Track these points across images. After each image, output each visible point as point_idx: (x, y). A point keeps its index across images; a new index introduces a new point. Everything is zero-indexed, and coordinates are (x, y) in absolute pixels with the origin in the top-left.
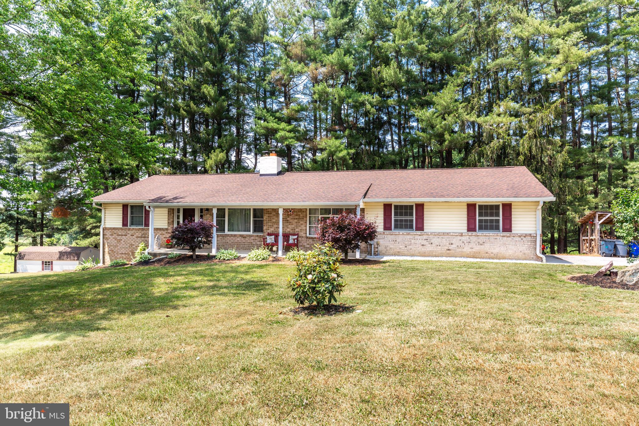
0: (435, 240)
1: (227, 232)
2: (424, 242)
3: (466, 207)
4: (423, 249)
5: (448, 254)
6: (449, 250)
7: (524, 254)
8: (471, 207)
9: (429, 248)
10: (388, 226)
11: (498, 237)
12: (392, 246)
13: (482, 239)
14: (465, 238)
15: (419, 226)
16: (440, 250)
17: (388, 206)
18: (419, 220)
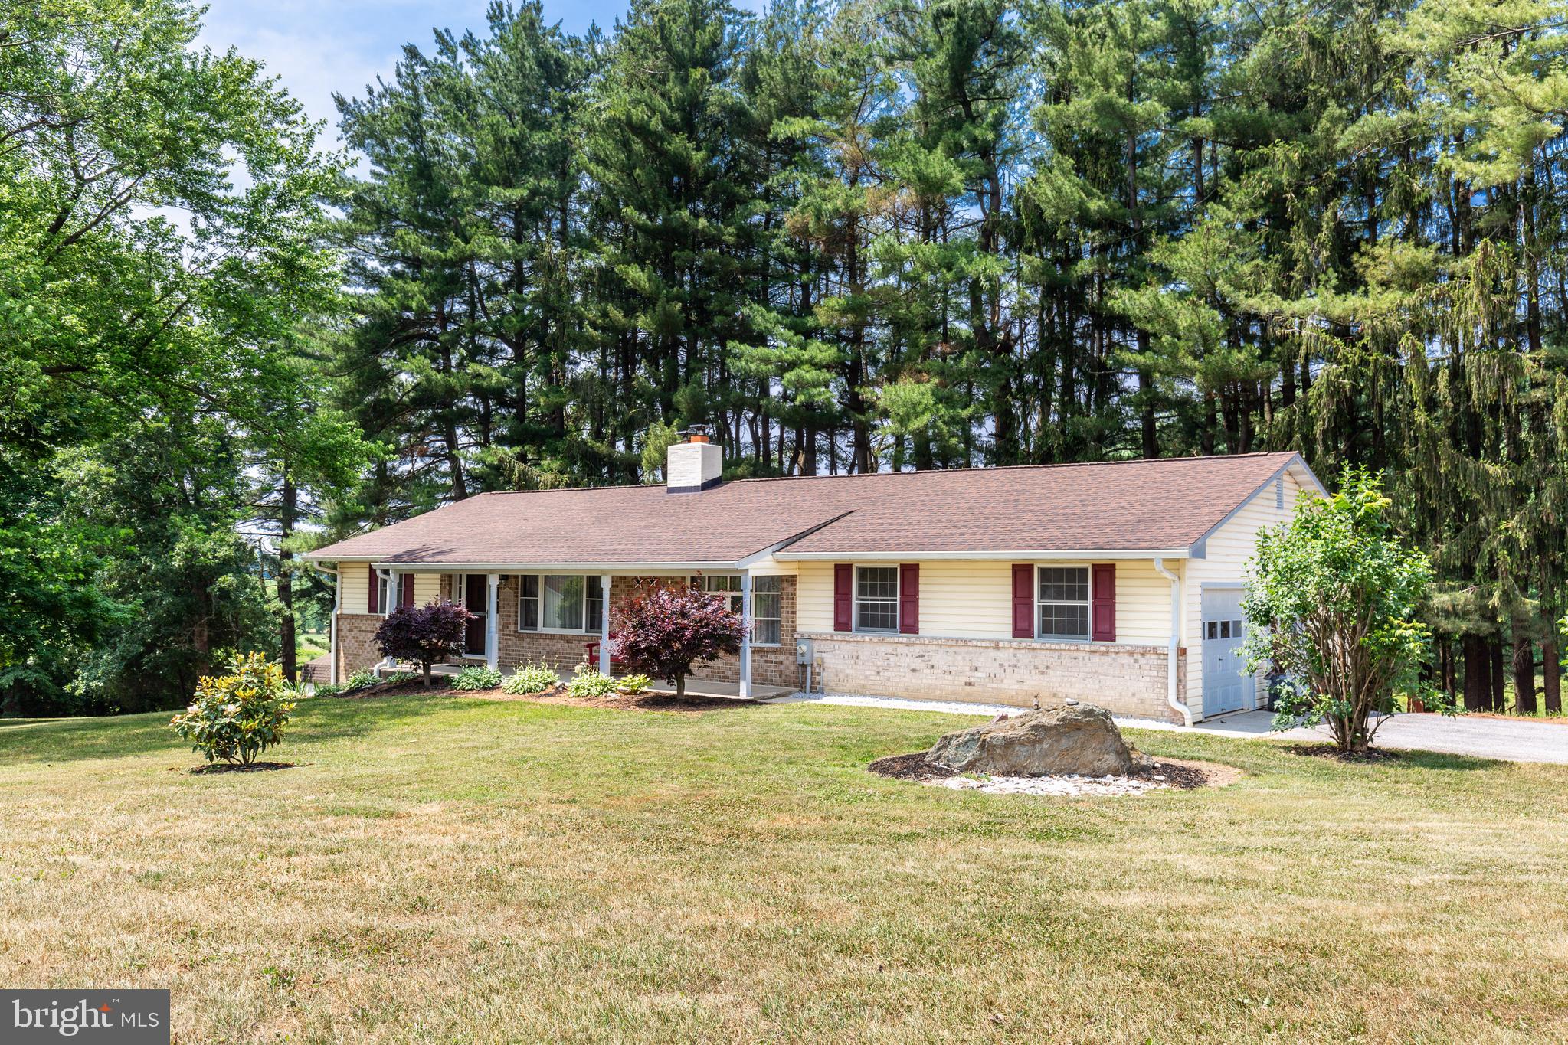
0: (941, 659)
1: (541, 629)
2: (917, 663)
3: (1010, 573)
4: (914, 682)
5: (968, 695)
6: (970, 684)
7: (1142, 701)
8: (1021, 573)
9: (926, 679)
10: (842, 620)
11: (1080, 655)
12: (848, 671)
13: (1043, 658)
14: (1004, 655)
15: (909, 621)
16: (947, 683)
17: (842, 571)
18: (908, 606)
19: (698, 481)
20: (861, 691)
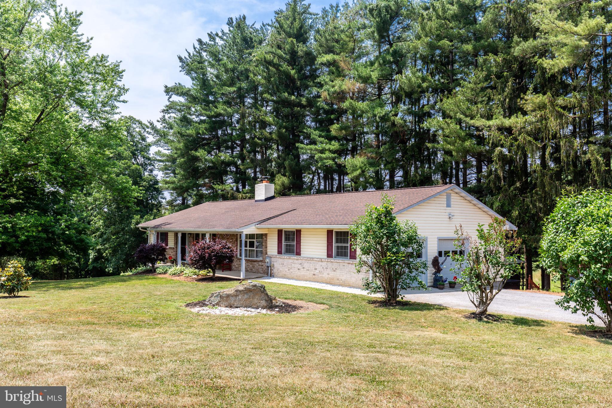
0: (306, 265)
2: (300, 266)
3: (326, 233)
4: (298, 273)
5: (314, 278)
6: (314, 275)
8: (330, 233)
9: (302, 272)
10: (280, 250)
11: (345, 264)
12: (281, 269)
13: (335, 265)
14: (324, 264)
15: (298, 251)
16: (309, 274)
17: (280, 232)
18: (298, 245)
19: (264, 198)
20: (284, 277)
